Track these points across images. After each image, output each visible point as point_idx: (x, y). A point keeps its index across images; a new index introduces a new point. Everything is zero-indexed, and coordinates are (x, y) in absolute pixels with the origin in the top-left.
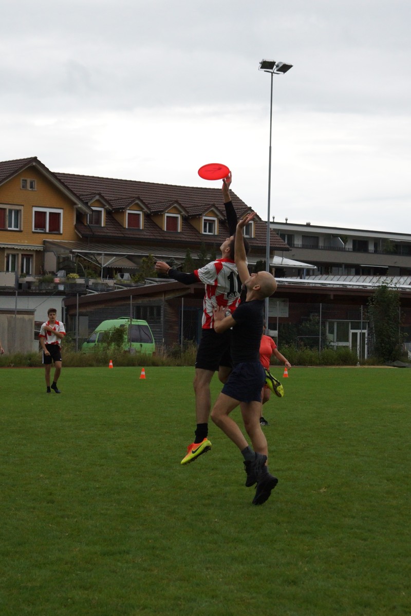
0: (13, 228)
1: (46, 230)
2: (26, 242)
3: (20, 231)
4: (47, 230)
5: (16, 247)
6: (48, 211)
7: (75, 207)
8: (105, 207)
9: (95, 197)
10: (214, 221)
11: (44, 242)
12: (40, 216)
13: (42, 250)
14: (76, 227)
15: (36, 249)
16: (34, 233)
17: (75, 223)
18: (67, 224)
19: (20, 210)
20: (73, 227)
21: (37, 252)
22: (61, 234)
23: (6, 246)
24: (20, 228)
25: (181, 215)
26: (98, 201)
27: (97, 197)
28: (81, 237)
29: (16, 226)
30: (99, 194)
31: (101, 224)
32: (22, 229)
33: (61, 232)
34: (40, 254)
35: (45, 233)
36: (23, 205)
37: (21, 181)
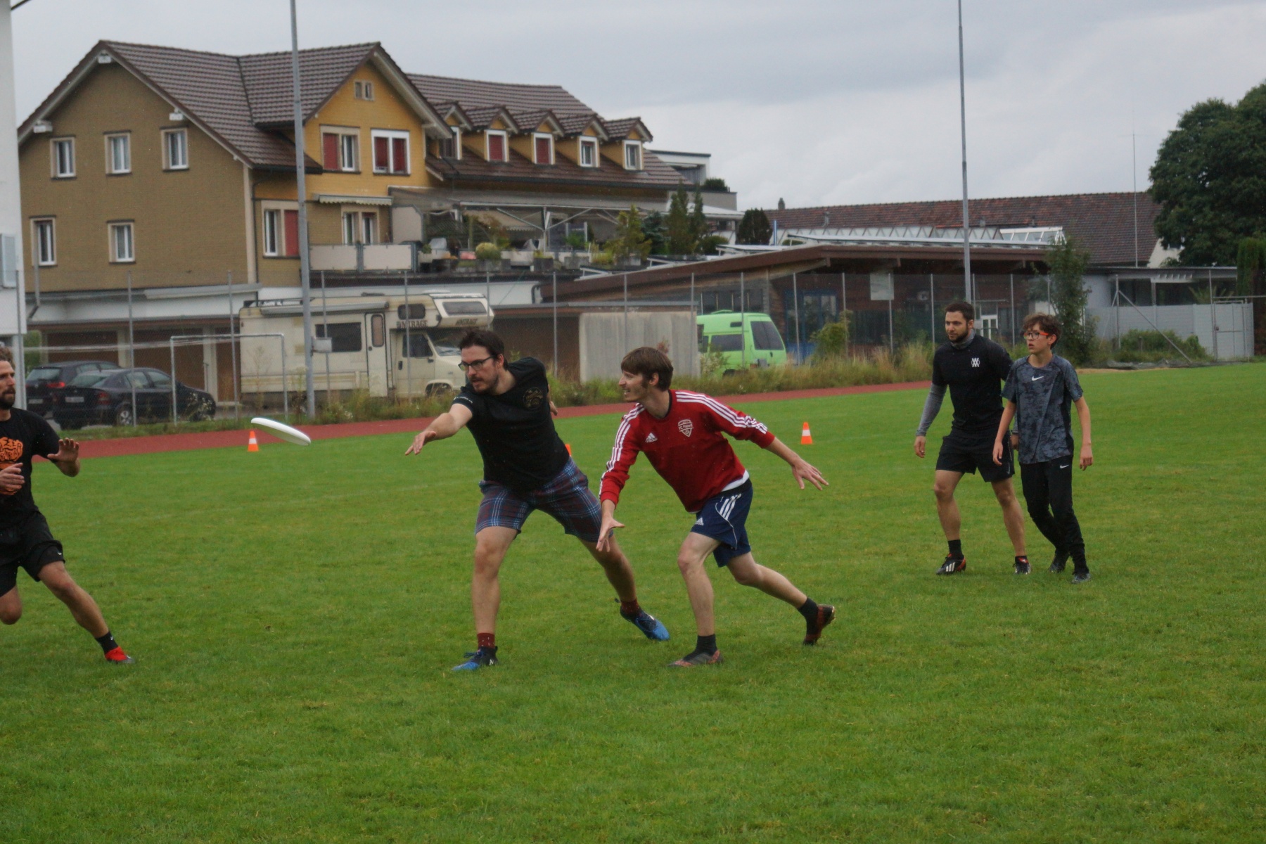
0: (346, 169)
1: (388, 169)
2: (366, 192)
3: (357, 173)
4: (392, 169)
5: (358, 201)
6: (391, 135)
7: (425, 126)
8: (462, 126)
9: (450, 108)
10: (591, 144)
11: (391, 191)
12: (381, 142)
13: (388, 202)
14: (427, 163)
15: (378, 202)
16: (375, 174)
17: (424, 155)
18: (415, 158)
19: (355, 137)
20: (423, 162)
21: (382, 207)
22: (407, 175)
23: (341, 200)
24: (357, 166)
25: (554, 135)
26: (453, 116)
27: (453, 109)
28: (442, 179)
29: (350, 165)
30: (456, 104)
31: (455, 154)
32: (360, 170)
33: (409, 171)
34: (386, 210)
35: (388, 174)
36: (358, 127)
37: (355, 86)
